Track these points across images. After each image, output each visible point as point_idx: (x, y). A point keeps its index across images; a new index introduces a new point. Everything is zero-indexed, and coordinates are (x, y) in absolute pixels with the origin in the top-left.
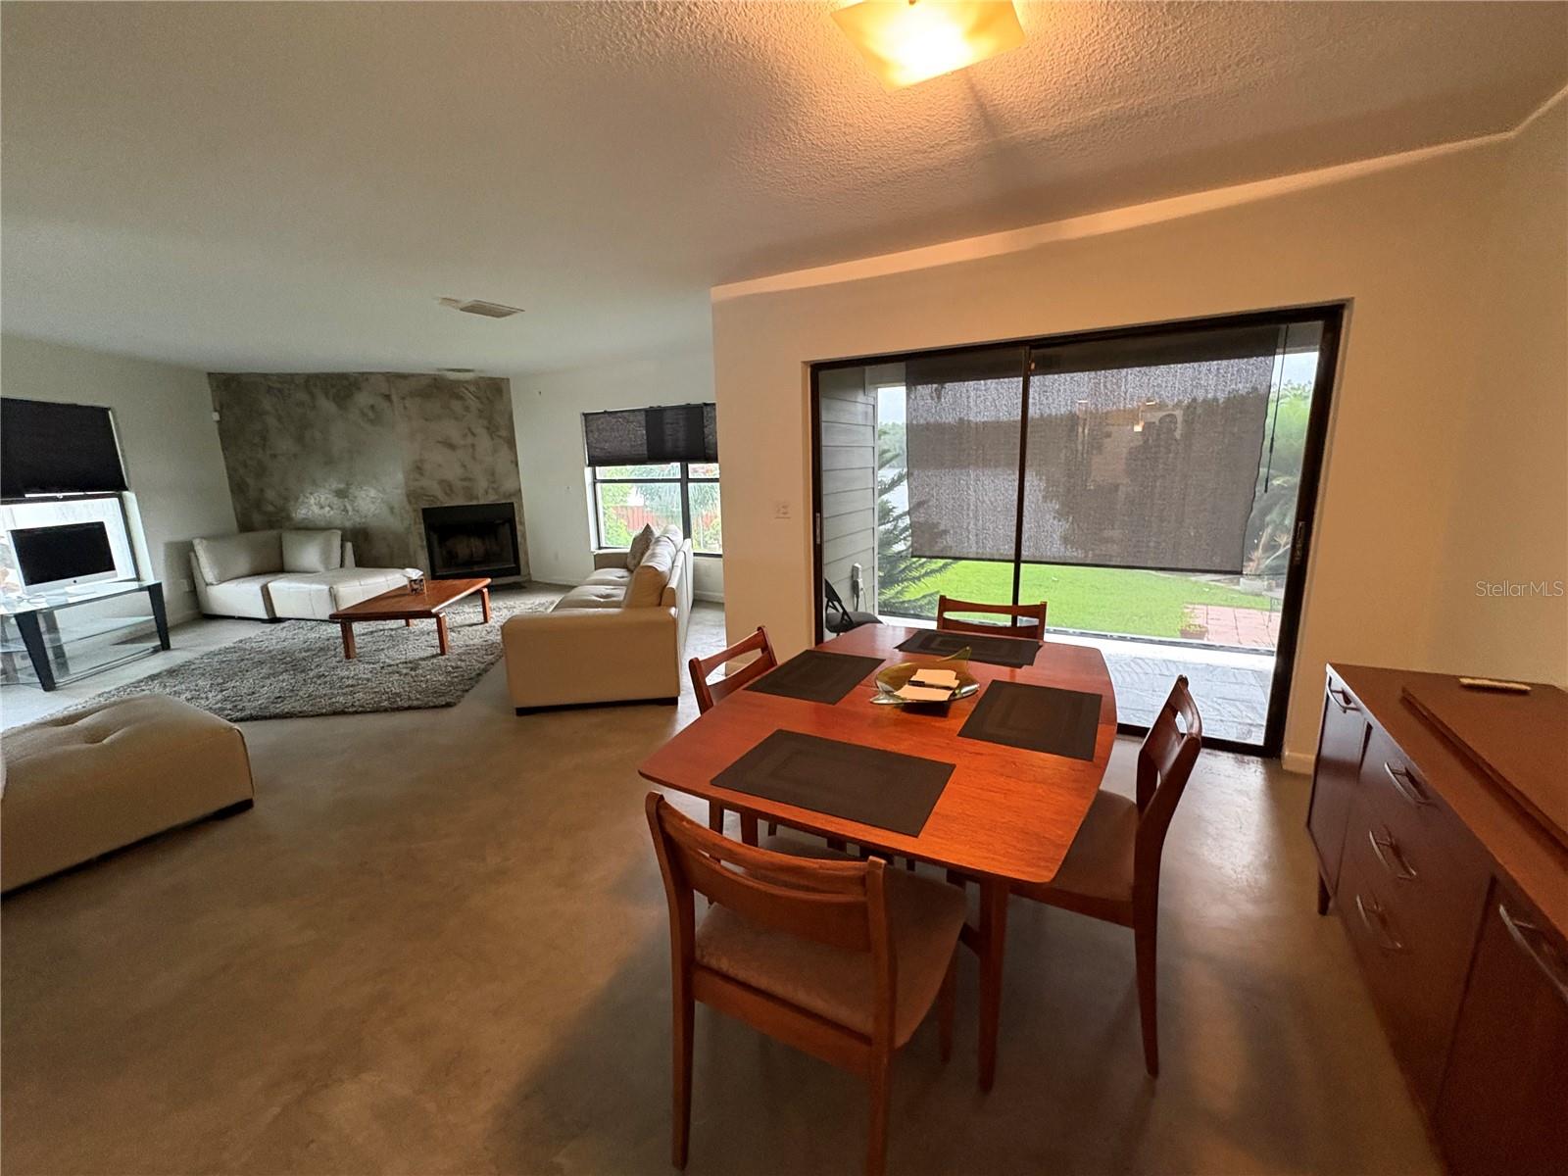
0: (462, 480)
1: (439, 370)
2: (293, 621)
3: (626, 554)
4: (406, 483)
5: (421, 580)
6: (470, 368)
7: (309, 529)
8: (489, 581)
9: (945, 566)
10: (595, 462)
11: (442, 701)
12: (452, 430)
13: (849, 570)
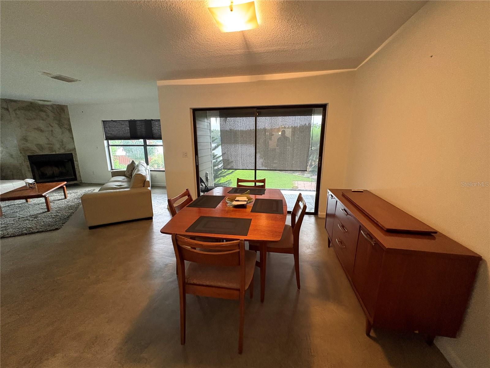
0: (47, 144)
1: (33, 100)
3: (125, 171)
4: (19, 145)
5: (34, 184)
6: (49, 100)
8: (66, 183)
9: (232, 172)
10: (108, 138)
11: (53, 228)
12: (41, 124)
13: (205, 174)
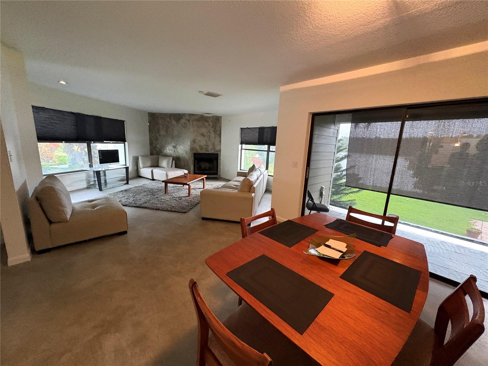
0: (205, 146)
2: (157, 181)
3: (247, 173)
4: (190, 146)
7: (166, 156)
8: (206, 176)
10: (242, 143)
12: (204, 130)
13: (320, 188)
